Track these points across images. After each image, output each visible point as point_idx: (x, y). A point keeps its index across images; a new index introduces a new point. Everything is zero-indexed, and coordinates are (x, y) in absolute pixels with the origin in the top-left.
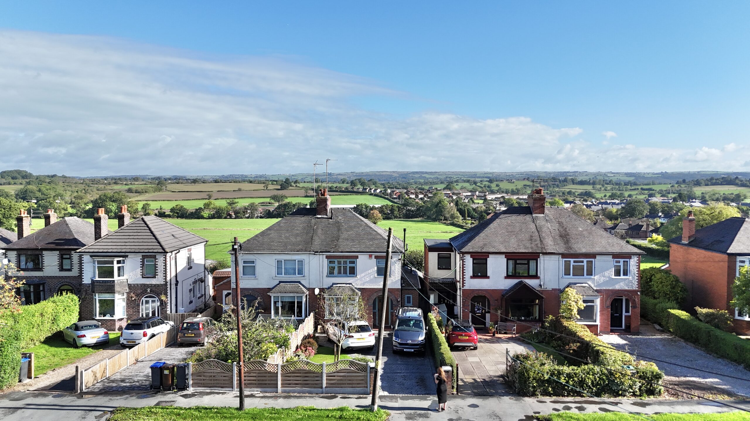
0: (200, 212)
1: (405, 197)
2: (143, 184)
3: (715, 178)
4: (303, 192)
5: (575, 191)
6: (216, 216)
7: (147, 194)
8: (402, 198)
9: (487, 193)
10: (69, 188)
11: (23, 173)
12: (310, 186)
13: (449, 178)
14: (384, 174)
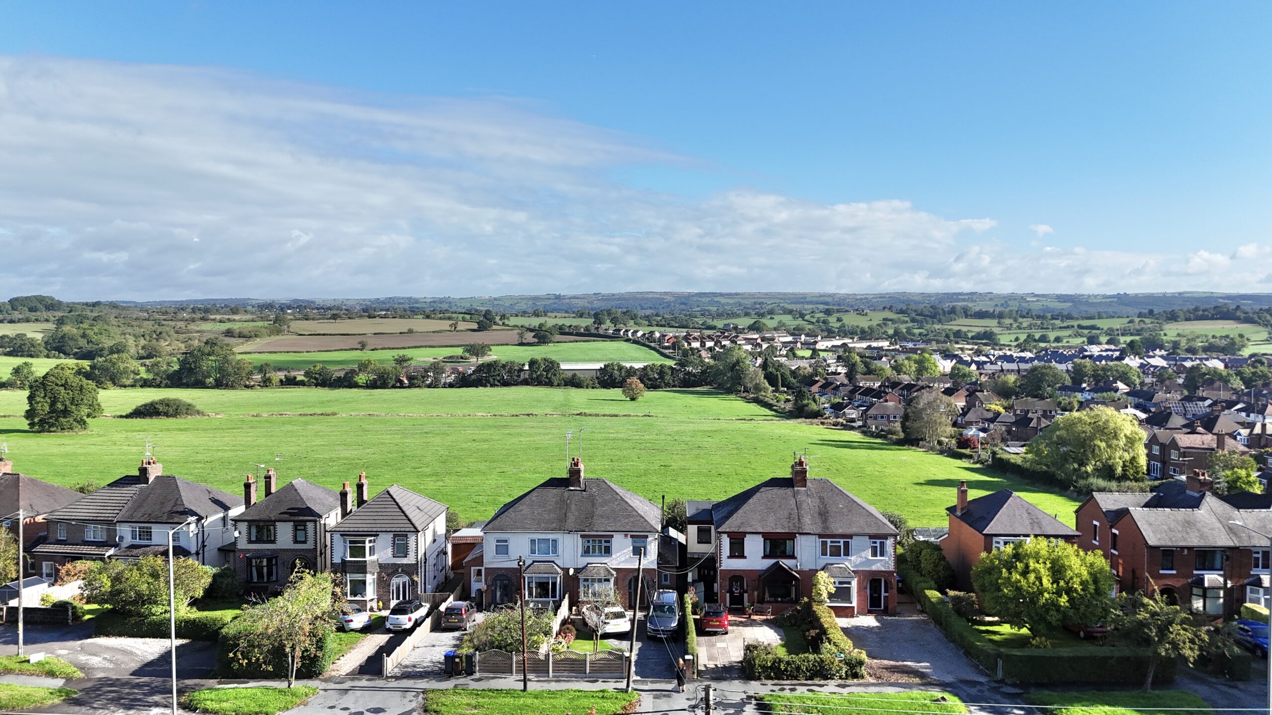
0: (353, 377)
1: (684, 346)
2: (248, 321)
3: (1201, 308)
4: (514, 335)
5: (968, 331)
6: (379, 383)
7: (258, 340)
8: (679, 349)
9: (819, 338)
10: (129, 330)
11: (47, 300)
12: (527, 325)
13: (760, 304)
14: (650, 296)
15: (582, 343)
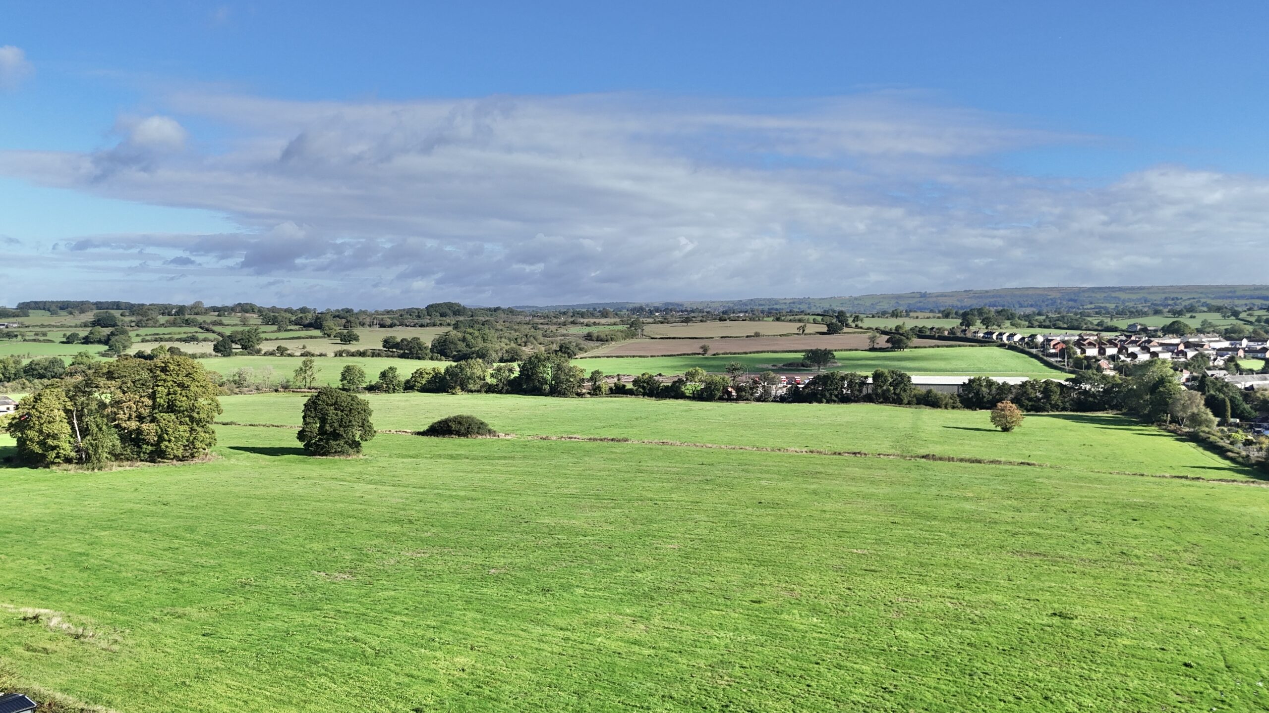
0: (679, 387)
1: (1075, 353)
2: (611, 325)
4: (866, 339)
6: (705, 394)
7: (613, 343)
8: (1070, 357)
10: (508, 334)
11: (455, 306)
12: (882, 327)
13: (1173, 299)
14: (1030, 292)
15: (945, 349)
